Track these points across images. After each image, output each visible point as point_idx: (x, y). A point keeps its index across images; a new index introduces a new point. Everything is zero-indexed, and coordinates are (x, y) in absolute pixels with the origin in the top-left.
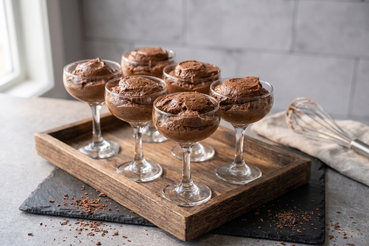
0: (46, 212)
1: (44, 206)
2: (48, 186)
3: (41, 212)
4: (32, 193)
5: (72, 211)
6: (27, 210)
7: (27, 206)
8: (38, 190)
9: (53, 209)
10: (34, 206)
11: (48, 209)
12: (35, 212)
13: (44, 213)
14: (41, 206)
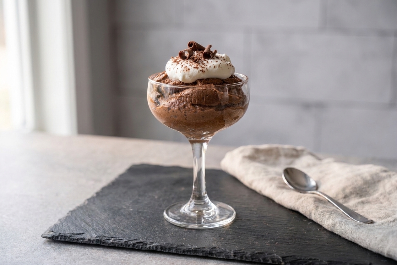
0: (78, 240)
1: (75, 232)
2: (81, 214)
3: (71, 239)
4: (60, 220)
5: (113, 239)
6: (53, 237)
7: (53, 233)
8: (67, 217)
9: (87, 237)
10: (62, 232)
11: (80, 237)
12: (63, 239)
13: (76, 241)
14: (71, 232)
